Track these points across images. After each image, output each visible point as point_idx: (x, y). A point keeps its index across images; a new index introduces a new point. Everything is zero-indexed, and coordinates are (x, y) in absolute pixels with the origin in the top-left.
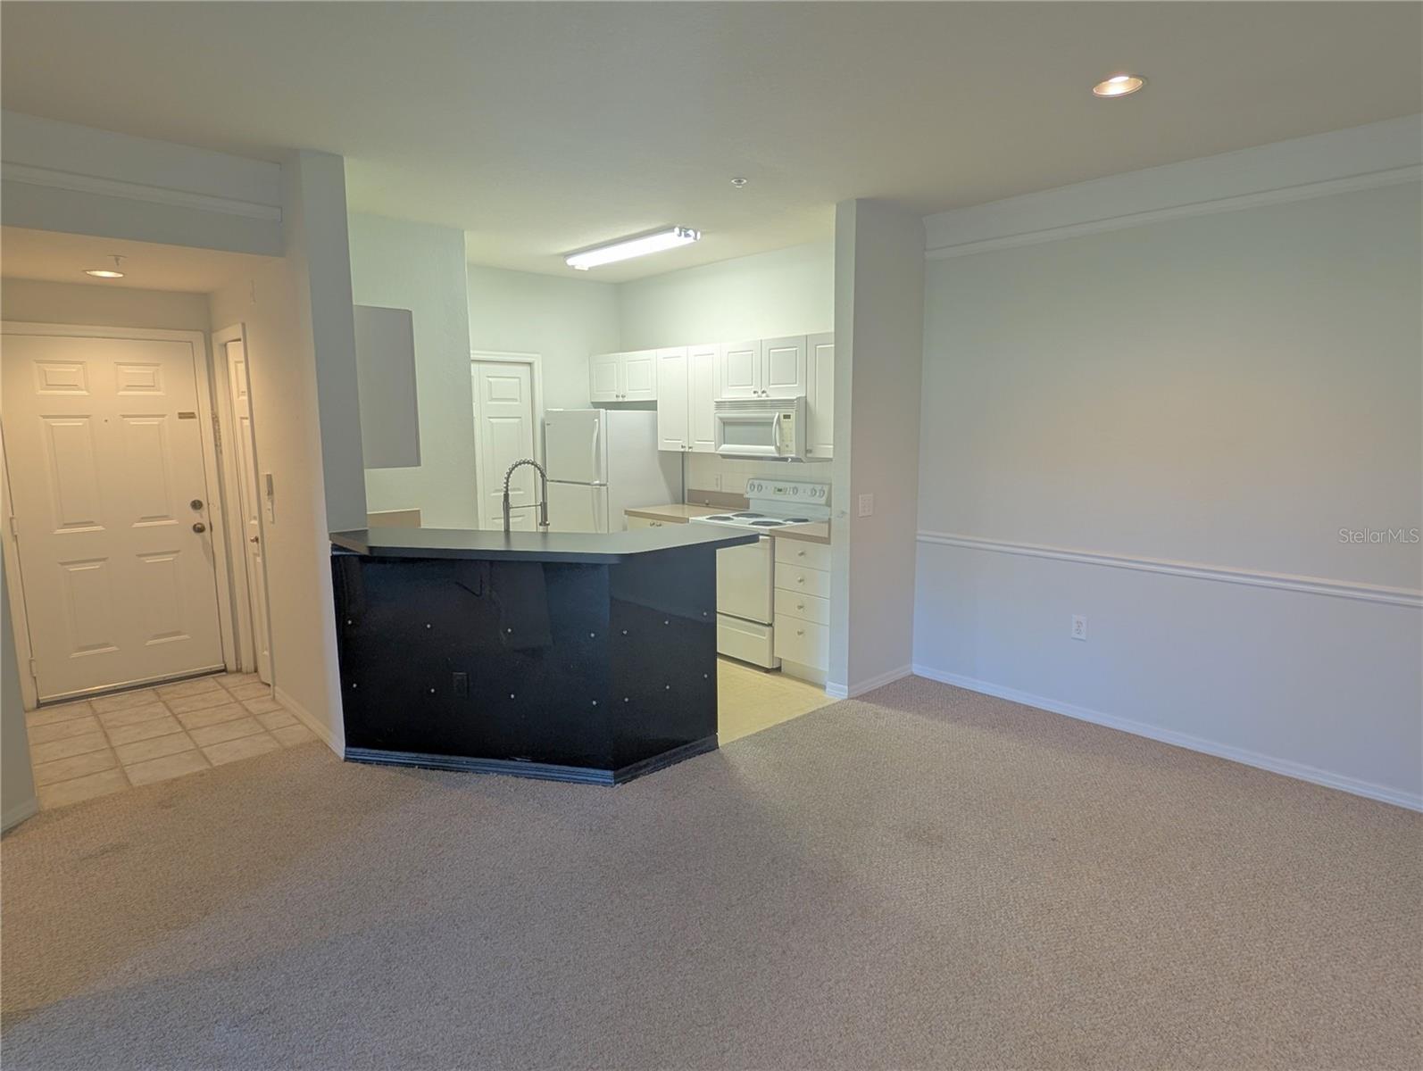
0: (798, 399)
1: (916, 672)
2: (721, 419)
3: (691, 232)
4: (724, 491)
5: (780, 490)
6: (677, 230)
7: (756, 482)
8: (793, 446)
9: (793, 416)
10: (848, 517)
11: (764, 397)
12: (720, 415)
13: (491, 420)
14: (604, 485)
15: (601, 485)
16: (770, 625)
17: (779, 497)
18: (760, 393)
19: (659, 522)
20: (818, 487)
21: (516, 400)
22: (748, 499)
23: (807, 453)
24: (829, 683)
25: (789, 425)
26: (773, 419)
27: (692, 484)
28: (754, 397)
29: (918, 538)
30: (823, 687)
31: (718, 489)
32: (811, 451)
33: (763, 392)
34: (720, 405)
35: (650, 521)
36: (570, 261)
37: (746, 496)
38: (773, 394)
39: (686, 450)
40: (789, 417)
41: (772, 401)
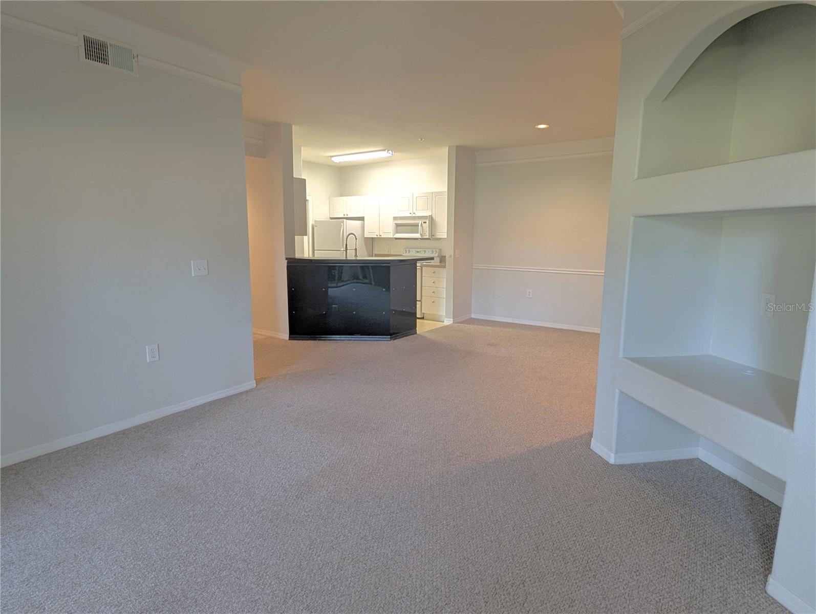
0: (429, 216)
1: (473, 317)
2: (395, 224)
3: (390, 152)
4: (391, 254)
5: (418, 252)
6: (386, 151)
7: (407, 250)
8: (427, 233)
9: (427, 222)
10: (453, 257)
11: (414, 215)
12: (396, 222)
16: (420, 301)
17: (418, 254)
18: (412, 214)
20: (434, 250)
23: (433, 237)
24: (446, 319)
25: (426, 226)
26: (419, 223)
27: (376, 251)
28: (410, 215)
29: (474, 267)
30: (443, 322)
31: (389, 253)
33: (414, 213)
34: (395, 218)
36: (333, 159)
38: (418, 214)
39: (379, 236)
40: (426, 223)
41: (418, 217)
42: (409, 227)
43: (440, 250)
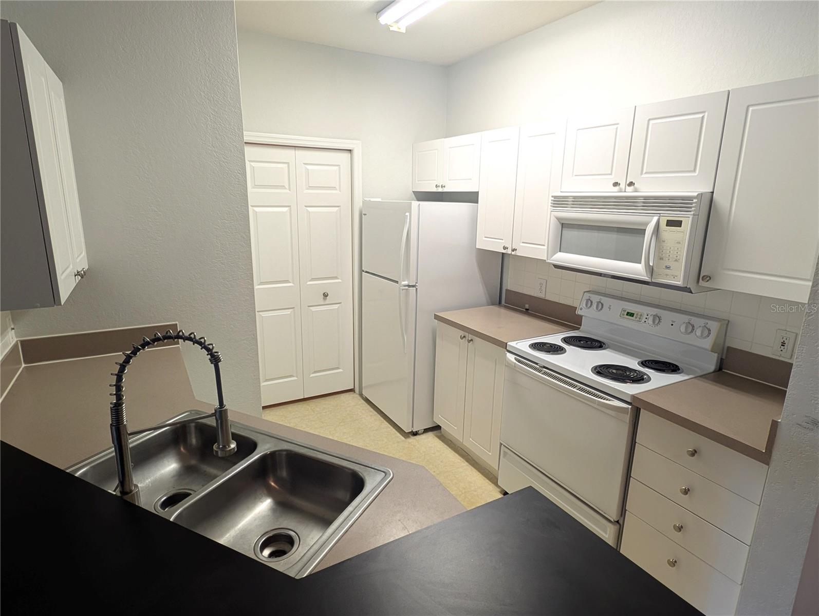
0: (701, 195)
2: (558, 219)
4: (547, 298)
5: (632, 315)
7: (595, 298)
8: (679, 269)
9: (687, 223)
11: (630, 191)
12: (561, 214)
13: (308, 208)
14: (413, 286)
15: (409, 286)
16: (617, 522)
17: (628, 323)
18: (622, 186)
19: (470, 337)
20: (698, 322)
21: (334, 188)
22: (581, 317)
25: (678, 238)
26: (647, 224)
27: (511, 284)
28: (614, 192)
31: (542, 296)
32: (708, 278)
33: (631, 184)
34: (559, 202)
35: (462, 333)
37: (579, 312)
38: (648, 188)
39: (509, 251)
40: (678, 224)
41: (646, 198)
42: (613, 236)
43: (726, 325)
